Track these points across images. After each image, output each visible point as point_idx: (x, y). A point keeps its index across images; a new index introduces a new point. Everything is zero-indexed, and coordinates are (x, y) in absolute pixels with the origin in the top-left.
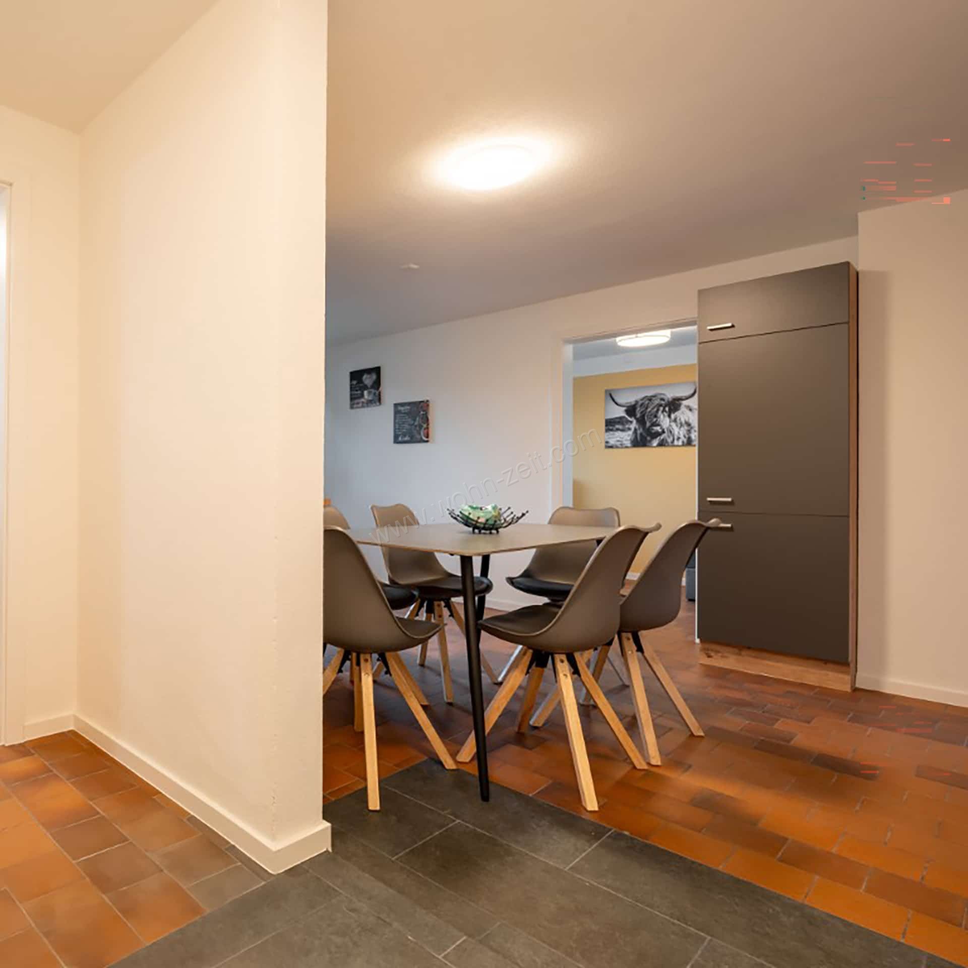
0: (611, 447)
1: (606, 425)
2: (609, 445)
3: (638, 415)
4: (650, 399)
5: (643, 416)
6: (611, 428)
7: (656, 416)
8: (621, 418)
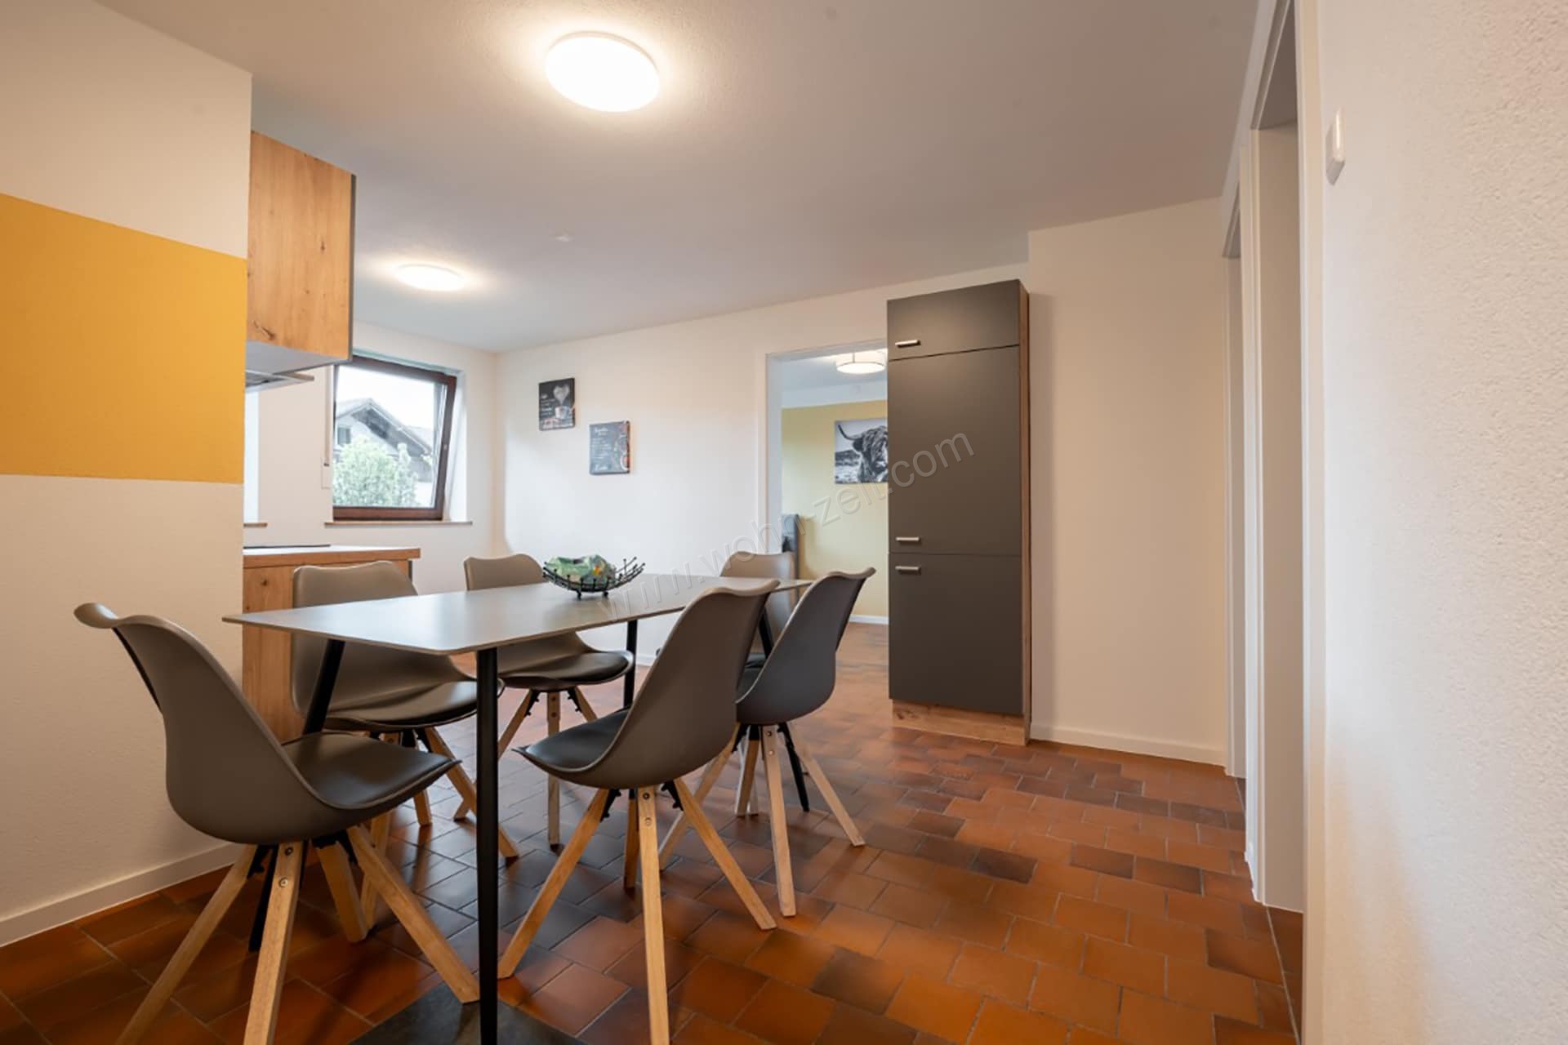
0: (840, 482)
1: (837, 459)
2: (839, 479)
3: (865, 449)
4: (876, 432)
5: (869, 450)
6: (840, 462)
7: (880, 451)
8: (849, 452)
